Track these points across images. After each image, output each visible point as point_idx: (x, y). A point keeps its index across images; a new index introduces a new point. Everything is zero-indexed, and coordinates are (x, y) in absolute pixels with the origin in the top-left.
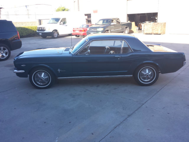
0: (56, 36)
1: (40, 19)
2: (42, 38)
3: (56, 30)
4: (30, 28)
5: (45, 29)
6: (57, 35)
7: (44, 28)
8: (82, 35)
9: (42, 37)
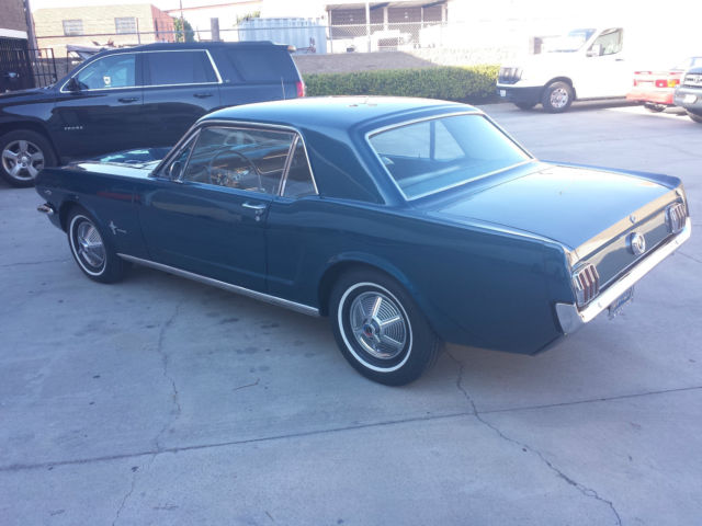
0: (561, 105)
1: (538, 36)
2: (516, 108)
3: (567, 81)
4: (482, 72)
5: (518, 74)
6: (565, 98)
7: (517, 70)
8: (663, 101)
9: (517, 105)
